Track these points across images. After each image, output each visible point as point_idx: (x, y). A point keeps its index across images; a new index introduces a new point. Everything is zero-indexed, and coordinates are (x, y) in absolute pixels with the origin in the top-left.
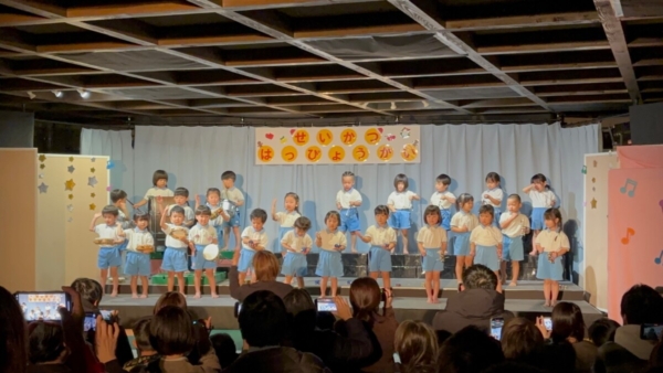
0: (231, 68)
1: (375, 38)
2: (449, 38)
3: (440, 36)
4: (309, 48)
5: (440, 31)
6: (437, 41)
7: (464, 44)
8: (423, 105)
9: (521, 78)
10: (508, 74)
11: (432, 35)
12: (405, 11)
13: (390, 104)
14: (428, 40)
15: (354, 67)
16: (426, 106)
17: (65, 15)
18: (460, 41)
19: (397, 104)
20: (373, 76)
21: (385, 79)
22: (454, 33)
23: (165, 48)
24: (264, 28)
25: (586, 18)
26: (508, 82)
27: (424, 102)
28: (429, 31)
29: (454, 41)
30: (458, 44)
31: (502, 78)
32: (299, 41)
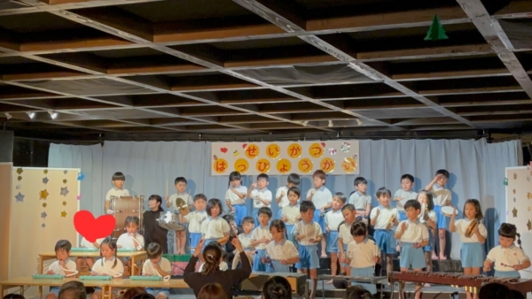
0: (177, 92)
1: (296, 67)
2: (362, 67)
3: (353, 66)
4: (240, 76)
5: (353, 62)
6: (352, 70)
7: (377, 72)
8: (357, 123)
9: (440, 100)
10: (427, 97)
11: (345, 65)
12: (315, 45)
13: (327, 123)
14: (343, 68)
15: (286, 92)
16: (360, 124)
17: (19, 50)
18: (373, 70)
19: (333, 122)
20: (305, 99)
21: (317, 101)
22: (366, 63)
23: (114, 77)
24: (195, 60)
25: (480, 50)
26: (428, 104)
27: (357, 120)
28: (342, 61)
29: (366, 68)
30: (372, 73)
31: (421, 100)
32: (229, 71)
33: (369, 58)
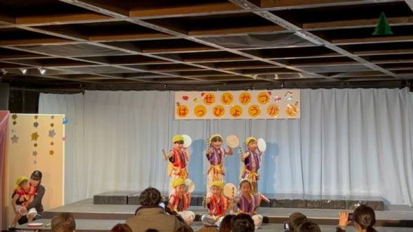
0: (147, 54)
1: (250, 35)
2: (306, 35)
3: (299, 34)
4: (201, 42)
5: (299, 31)
6: (298, 37)
7: (320, 39)
8: (299, 76)
9: (371, 59)
10: (361, 57)
11: (292, 33)
12: (268, 19)
13: (274, 76)
14: (291, 36)
15: (240, 53)
17: (15, 23)
19: (279, 76)
20: (256, 58)
21: (266, 60)
22: (310, 32)
23: (95, 43)
24: (165, 30)
26: (361, 61)
28: (290, 30)
29: (311, 37)
30: (315, 39)
31: (355, 59)
33: (313, 28)
